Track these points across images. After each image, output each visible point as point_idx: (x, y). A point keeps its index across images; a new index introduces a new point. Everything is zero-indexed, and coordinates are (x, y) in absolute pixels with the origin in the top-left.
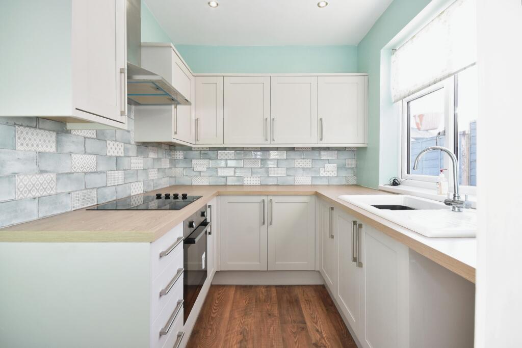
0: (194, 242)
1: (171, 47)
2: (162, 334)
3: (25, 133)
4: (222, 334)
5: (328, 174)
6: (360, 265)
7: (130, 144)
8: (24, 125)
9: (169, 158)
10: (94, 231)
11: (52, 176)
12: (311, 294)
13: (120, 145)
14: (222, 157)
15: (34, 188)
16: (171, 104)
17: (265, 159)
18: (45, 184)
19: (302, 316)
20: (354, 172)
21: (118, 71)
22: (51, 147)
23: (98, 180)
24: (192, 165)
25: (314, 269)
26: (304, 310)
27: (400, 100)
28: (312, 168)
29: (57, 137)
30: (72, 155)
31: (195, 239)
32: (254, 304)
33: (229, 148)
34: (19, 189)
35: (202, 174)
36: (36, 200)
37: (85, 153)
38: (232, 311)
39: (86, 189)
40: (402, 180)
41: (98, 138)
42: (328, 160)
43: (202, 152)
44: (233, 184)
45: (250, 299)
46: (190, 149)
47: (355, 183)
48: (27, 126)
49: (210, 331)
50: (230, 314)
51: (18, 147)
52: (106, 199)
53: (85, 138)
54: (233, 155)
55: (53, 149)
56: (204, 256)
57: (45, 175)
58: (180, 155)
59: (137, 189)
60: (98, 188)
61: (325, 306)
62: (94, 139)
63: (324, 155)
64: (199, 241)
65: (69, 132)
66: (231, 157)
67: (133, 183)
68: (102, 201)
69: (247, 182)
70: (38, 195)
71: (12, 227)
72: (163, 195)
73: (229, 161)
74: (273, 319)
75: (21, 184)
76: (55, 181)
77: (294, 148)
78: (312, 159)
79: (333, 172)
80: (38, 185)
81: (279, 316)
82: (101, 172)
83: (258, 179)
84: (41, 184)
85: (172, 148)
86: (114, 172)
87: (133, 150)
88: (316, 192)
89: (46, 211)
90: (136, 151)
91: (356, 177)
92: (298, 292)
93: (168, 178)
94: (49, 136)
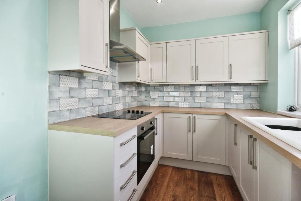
0: (144, 139)
1: (136, 29)
2: (122, 188)
3: (64, 78)
4: (162, 194)
5: (237, 102)
6: (255, 167)
7: (115, 83)
8: (63, 74)
9: (138, 90)
10: (89, 128)
11: (77, 99)
12: (222, 181)
13: (110, 84)
14: (167, 90)
15: (68, 105)
16: (135, 61)
17: (193, 91)
18: (73, 103)
19: (214, 194)
20: (257, 100)
21: (105, 45)
22: (76, 85)
23: (99, 102)
24: (150, 95)
25: (225, 165)
26: (215, 190)
27: (295, 47)
28: (225, 97)
29: (79, 80)
30: (86, 89)
31: (144, 137)
32: (183, 180)
33: (170, 84)
34: (61, 105)
35: (155, 100)
36: (69, 111)
37: (92, 88)
38: (169, 182)
39: (93, 106)
40: (298, 107)
41: (98, 81)
42: (237, 92)
43: (156, 87)
44: (173, 106)
45: (180, 176)
46: (149, 85)
47: (258, 108)
48: (65, 75)
49: (155, 191)
50: (168, 183)
51: (61, 85)
52: (103, 112)
53: (92, 80)
54: (173, 89)
55: (77, 86)
56: (152, 147)
57: (73, 99)
58: (143, 89)
59: (119, 107)
60: (99, 106)
61: (232, 191)
62: (97, 81)
63: (234, 89)
64: (147, 138)
65: (84, 78)
66: (171, 90)
67: (117, 104)
68: (101, 113)
69: (181, 105)
70: (70, 108)
71: (58, 123)
72: (131, 111)
73: (170, 93)
74: (194, 192)
75: (62, 103)
76: (78, 101)
77: (212, 84)
78: (225, 92)
79: (240, 100)
80: (70, 104)
81: (198, 191)
82: (100, 98)
83: (188, 103)
84: (72, 103)
85: (139, 85)
86: (106, 98)
87: (117, 86)
88: (226, 113)
89: (73, 116)
90: (118, 87)
91: (259, 104)
92: (213, 178)
93: (137, 102)
94: (75, 80)
